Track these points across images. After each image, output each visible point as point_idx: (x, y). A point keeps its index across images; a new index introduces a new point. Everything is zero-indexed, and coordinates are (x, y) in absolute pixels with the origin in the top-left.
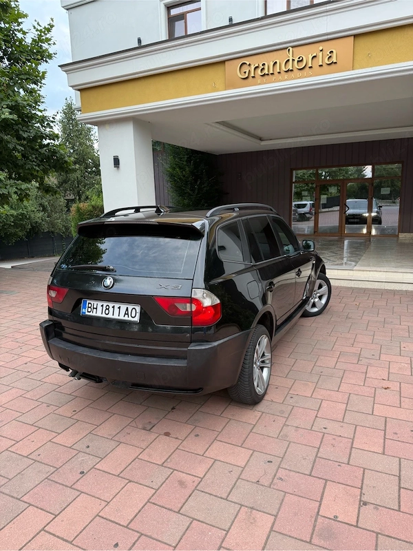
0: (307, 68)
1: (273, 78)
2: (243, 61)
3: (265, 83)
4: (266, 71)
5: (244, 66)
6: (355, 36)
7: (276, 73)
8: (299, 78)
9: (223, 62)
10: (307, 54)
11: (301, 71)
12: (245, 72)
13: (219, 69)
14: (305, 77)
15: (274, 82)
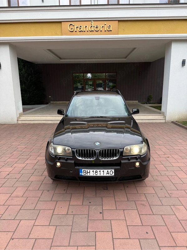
0: (100, 31)
1: (85, 33)
2: (71, 23)
3: (81, 35)
4: (82, 30)
5: (71, 26)
6: (119, 21)
7: (86, 31)
8: (96, 35)
9: (61, 22)
10: (100, 25)
11: (97, 32)
12: (72, 29)
13: (59, 25)
14: (99, 35)
15: (85, 35)
